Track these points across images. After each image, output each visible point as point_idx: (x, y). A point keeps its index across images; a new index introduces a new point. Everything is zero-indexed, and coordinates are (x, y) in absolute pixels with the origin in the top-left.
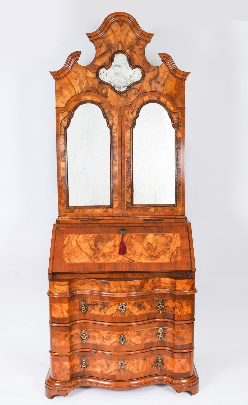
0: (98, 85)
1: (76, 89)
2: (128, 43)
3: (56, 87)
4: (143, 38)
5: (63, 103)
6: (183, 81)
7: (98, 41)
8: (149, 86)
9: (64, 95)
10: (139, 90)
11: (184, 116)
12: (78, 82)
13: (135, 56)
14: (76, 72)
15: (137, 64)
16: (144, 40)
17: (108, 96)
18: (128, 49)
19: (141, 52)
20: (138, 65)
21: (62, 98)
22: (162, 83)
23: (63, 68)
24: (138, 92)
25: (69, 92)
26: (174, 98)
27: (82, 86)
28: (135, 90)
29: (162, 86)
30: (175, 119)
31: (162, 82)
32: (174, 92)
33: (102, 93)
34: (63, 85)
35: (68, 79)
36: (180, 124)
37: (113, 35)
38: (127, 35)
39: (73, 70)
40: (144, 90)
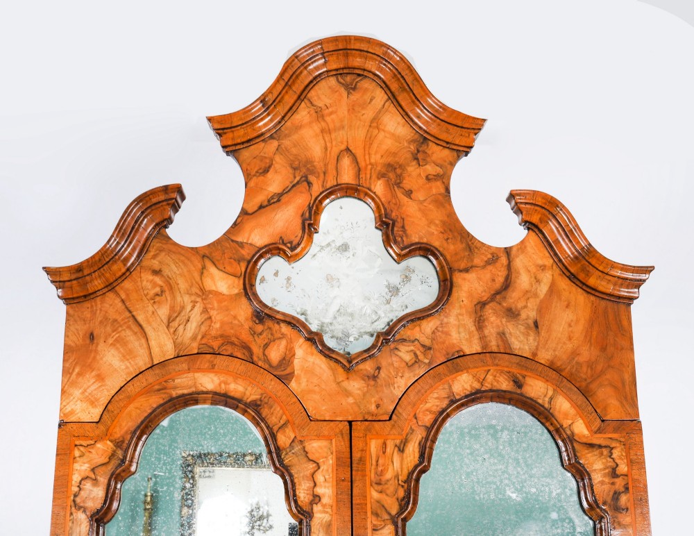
0: (251, 324)
1: (153, 343)
2: (378, 156)
3: (70, 334)
4: (444, 136)
5: (93, 403)
6: (622, 307)
7: (255, 149)
8: (473, 328)
9: (99, 370)
10: (430, 348)
11: (638, 463)
12: (163, 312)
13: (411, 209)
14: (157, 272)
15: (421, 238)
16: (447, 145)
17: (293, 372)
18: (379, 179)
19: (434, 191)
20: (425, 240)
21: (89, 384)
22: (528, 318)
23: (103, 252)
24: (424, 354)
25: (124, 356)
26: (586, 380)
27: (181, 328)
28: (412, 348)
29: (528, 327)
30: (597, 478)
31: (530, 313)
32: (586, 354)
33: (267, 361)
34: (97, 323)
35: (123, 301)
36: (624, 499)
37: (316, 128)
38: (374, 124)
39: (145, 263)
40: (453, 344)
